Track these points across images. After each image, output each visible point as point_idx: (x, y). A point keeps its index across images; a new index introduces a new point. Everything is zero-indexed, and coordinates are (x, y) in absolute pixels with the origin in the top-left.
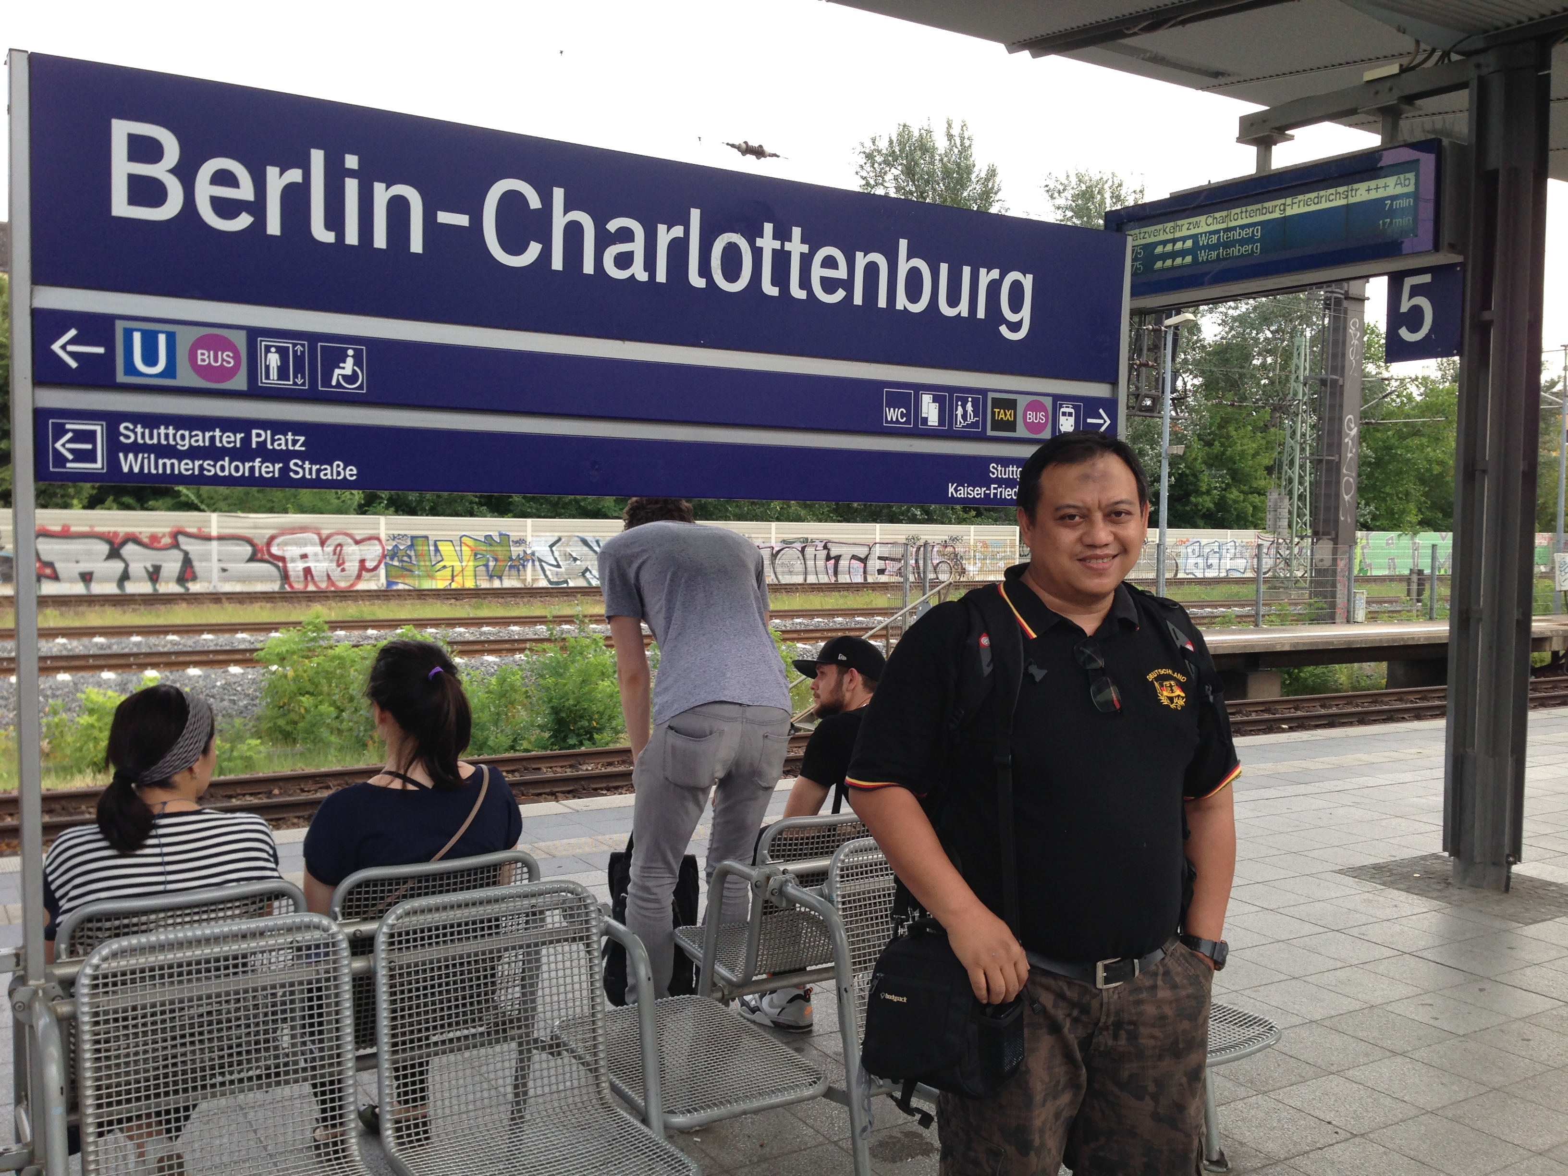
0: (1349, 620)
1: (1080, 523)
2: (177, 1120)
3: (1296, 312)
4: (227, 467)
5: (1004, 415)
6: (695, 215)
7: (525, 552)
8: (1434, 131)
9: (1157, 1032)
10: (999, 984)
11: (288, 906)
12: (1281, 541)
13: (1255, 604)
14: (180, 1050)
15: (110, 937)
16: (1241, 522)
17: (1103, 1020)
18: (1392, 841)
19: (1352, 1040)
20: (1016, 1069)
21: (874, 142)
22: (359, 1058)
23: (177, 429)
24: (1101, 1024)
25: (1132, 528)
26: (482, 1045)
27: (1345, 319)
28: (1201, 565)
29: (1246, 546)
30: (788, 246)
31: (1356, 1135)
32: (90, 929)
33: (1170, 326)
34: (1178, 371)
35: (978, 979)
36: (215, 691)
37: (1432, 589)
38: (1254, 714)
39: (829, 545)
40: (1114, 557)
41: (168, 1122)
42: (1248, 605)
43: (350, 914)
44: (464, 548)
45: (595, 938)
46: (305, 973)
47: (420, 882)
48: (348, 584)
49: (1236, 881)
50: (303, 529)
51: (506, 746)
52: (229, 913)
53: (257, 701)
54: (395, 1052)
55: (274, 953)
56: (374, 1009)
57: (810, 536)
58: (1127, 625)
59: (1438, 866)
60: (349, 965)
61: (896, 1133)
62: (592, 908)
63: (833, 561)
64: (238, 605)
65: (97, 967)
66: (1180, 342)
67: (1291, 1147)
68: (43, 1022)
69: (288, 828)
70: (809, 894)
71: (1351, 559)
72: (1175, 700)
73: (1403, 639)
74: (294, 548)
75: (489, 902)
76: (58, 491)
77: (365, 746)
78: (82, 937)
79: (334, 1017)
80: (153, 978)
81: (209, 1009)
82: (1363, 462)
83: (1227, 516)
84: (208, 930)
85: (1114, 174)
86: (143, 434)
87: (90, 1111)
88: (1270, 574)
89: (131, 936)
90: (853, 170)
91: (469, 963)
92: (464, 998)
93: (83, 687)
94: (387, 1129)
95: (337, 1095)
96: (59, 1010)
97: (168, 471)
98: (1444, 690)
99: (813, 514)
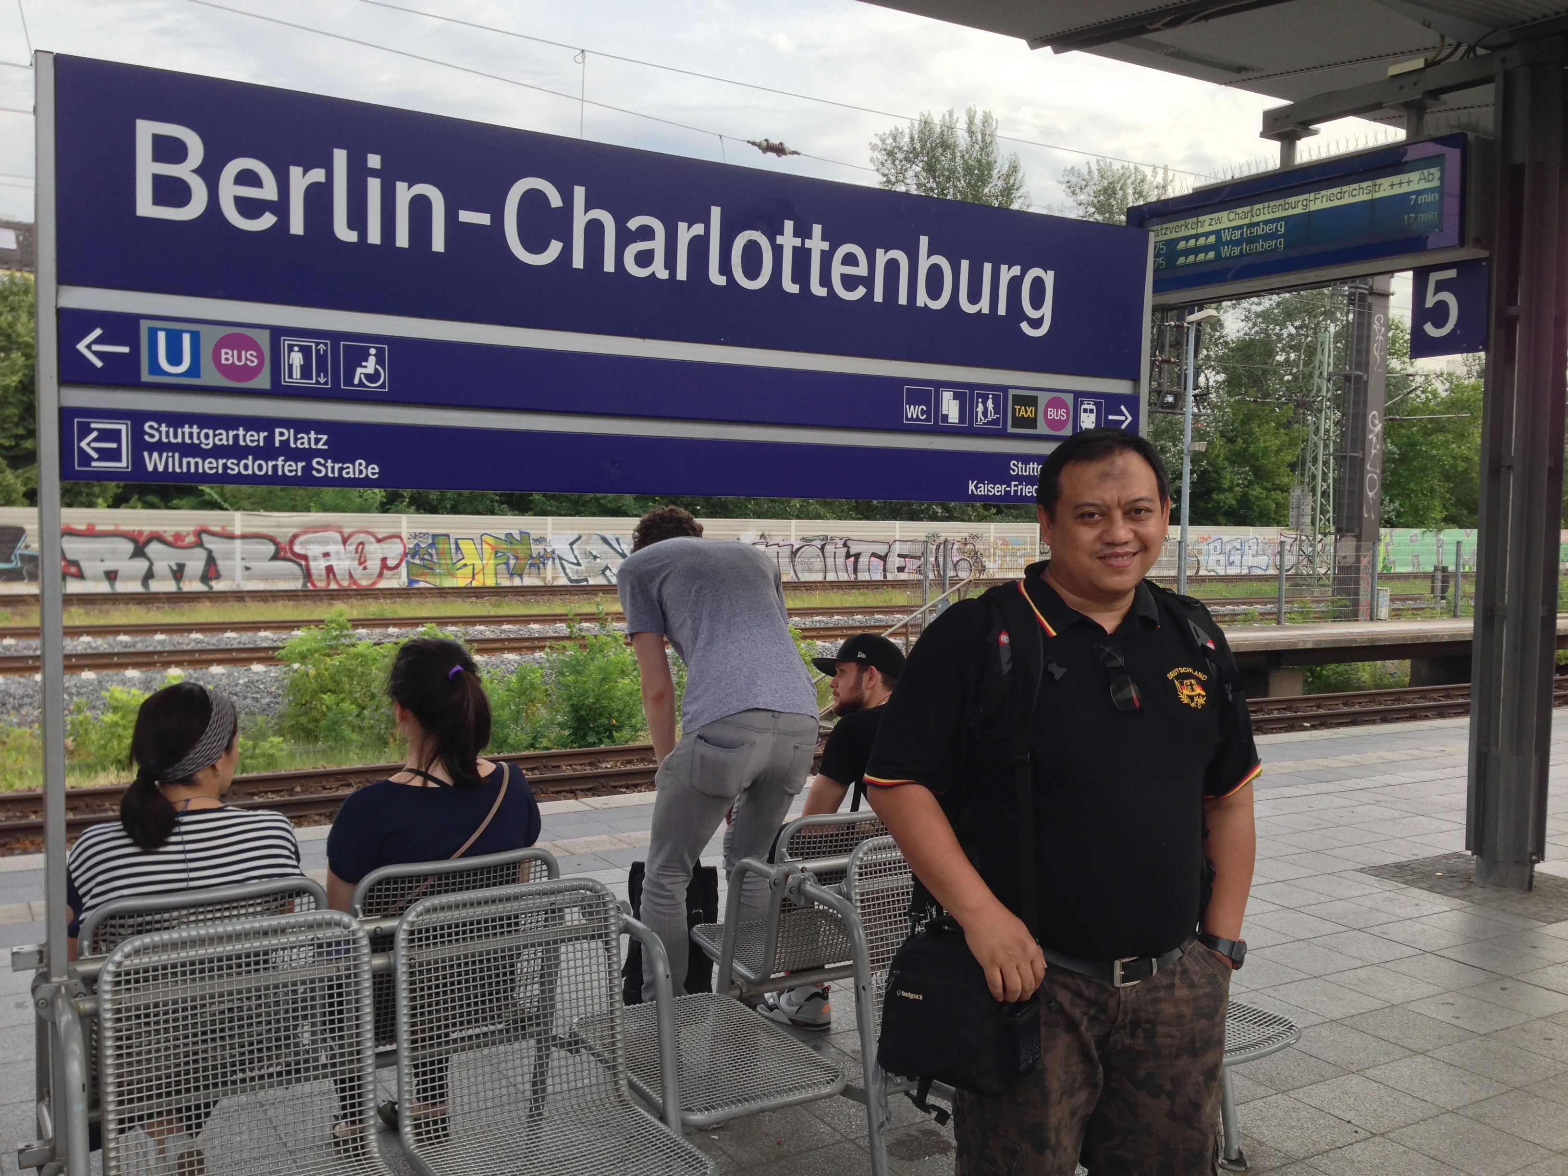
0: (1372, 617)
1: (1100, 521)
2: (198, 1116)
3: (1320, 308)
4: (251, 466)
5: (1024, 412)
6: (716, 212)
7: (545, 550)
8: (1459, 126)
9: (1174, 1031)
10: (1016, 982)
11: (309, 903)
12: (1303, 538)
13: (1277, 601)
14: (201, 1047)
15: (133, 934)
16: (1264, 519)
17: (1120, 1018)
18: (1414, 839)
19: (1372, 1039)
21: (895, 140)
22: (378, 1055)
23: (201, 428)
24: (1118, 1023)
25: (1152, 526)
26: (501, 1042)
27: (1370, 315)
28: (1222, 562)
29: (1268, 544)
30: (808, 244)
31: (1375, 1135)
32: (113, 926)
33: (1192, 323)
34: (1200, 367)
35: (994, 977)
36: (238, 689)
37: (1456, 586)
38: (1275, 712)
39: (849, 543)
40: (1134, 554)
41: (189, 1118)
42: (1270, 603)
43: (370, 911)
44: (485, 546)
45: (614, 936)
46: (326, 970)
47: (440, 879)
48: (370, 582)
49: (1256, 879)
50: (326, 528)
51: (526, 743)
52: (251, 910)
53: (280, 699)
54: (415, 1049)
55: (295, 950)
56: (394, 1006)
57: (829, 534)
58: (1148, 622)
59: (1461, 864)
60: (369, 962)
61: (913, 1131)
62: (611, 906)
63: (852, 559)
64: (260, 604)
65: (119, 964)
66: (1203, 338)
67: (1310, 1146)
68: (66, 1019)
69: (309, 825)
70: (827, 892)
71: (1374, 556)
72: (1196, 699)
73: (1427, 637)
74: (317, 547)
75: (508, 899)
76: (83, 489)
77: (386, 743)
78: (105, 933)
79: (354, 1014)
80: (175, 974)
81: (230, 1005)
82: (1387, 458)
83: (1250, 513)
84: (229, 927)
85: (1136, 169)
86: (167, 433)
87: (111, 1107)
88: (1292, 572)
89: (153, 933)
90: (872, 166)
91: (488, 960)
92: (483, 995)
93: (108, 685)
94: (406, 1126)
95: (357, 1092)
96: (81, 1007)
97: (193, 470)
98: (1468, 688)
99: (833, 513)
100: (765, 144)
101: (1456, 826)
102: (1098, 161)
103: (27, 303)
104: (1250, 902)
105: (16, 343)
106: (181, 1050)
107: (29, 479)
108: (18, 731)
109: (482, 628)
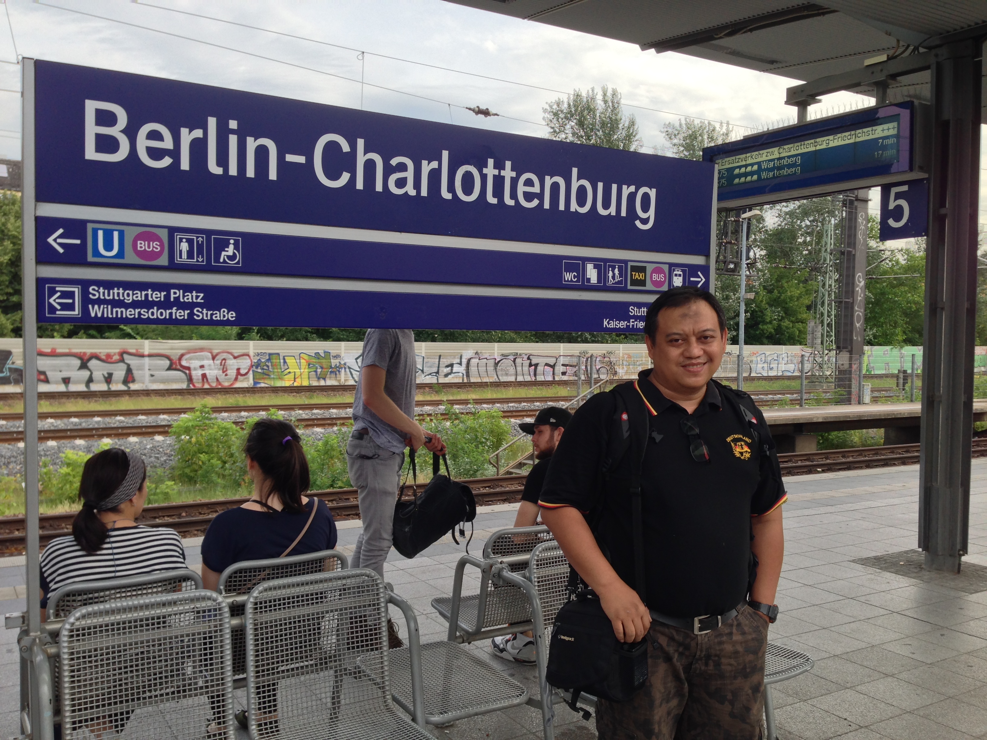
0: (860, 402)
1: (682, 344)
2: (122, 720)
3: (825, 209)
4: (156, 313)
5: (638, 276)
6: (445, 154)
7: (340, 363)
8: (909, 96)
9: (732, 661)
10: (631, 630)
11: (191, 585)
12: (816, 352)
13: (800, 392)
14: (124, 676)
15: (81, 605)
16: (791, 340)
17: (698, 653)
18: (886, 541)
19: (860, 667)
20: (643, 684)
21: (558, 106)
22: (235, 681)
23: (125, 290)
24: (697, 657)
25: (714, 347)
26: (312, 672)
27: (856, 213)
28: (766, 368)
29: (795, 356)
30: (503, 173)
31: (862, 727)
32: (68, 601)
33: (745, 219)
34: (751, 246)
35: (618, 627)
36: (146, 451)
37: (912, 382)
38: (799, 462)
39: (531, 357)
40: (704, 364)
41: (116, 721)
42: (796, 393)
43: (230, 590)
44: (302, 361)
45: (383, 605)
46: (202, 627)
47: (273, 570)
48: (230, 384)
49: (784, 567)
50: (202, 350)
51: (328, 484)
52: (155, 590)
53: (173, 457)
54: (258, 677)
55: (182, 615)
56: (245, 650)
57: (519, 352)
58: (714, 407)
59: (915, 557)
60: (229, 622)
61: (572, 727)
62: (381, 586)
63: (533, 367)
64: (160, 398)
65: (73, 624)
66: (752, 228)
67: (821, 734)
68: (39, 658)
69: (191, 537)
70: (516, 576)
71: (860, 364)
72: (744, 454)
73: (894, 414)
74: (197, 362)
75: (316, 582)
76: (49, 327)
77: (239, 485)
78: (64, 606)
79: (220, 655)
80: (107, 631)
81: (142, 650)
82: (868, 301)
83: (783, 337)
84: (142, 601)
85: (709, 123)
86: (104, 293)
87: (68, 714)
88: (809, 374)
89: (94, 605)
90: (544, 123)
91: (304, 621)
92: (301, 643)
93: (64, 450)
94: (252, 725)
95: (221, 704)
96: (49, 651)
97: (119, 316)
98: (919, 446)
99: (521, 338)
100: (477, 109)
101: (913, 533)
102: (686, 119)
103: (14, 211)
104: (781, 581)
105: (7, 235)
106: (112, 678)
107: (15, 320)
108: (7, 479)
109: (301, 412)
